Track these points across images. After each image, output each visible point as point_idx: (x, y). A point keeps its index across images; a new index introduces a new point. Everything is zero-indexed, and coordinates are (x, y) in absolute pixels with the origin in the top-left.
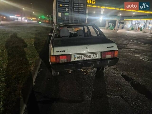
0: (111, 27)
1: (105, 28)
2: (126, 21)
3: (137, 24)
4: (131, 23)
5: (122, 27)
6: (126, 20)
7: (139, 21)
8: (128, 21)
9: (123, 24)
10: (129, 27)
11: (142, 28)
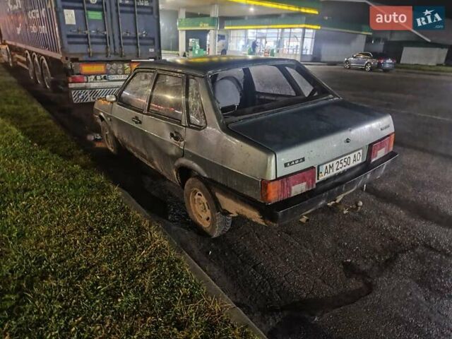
0: (197, 52)
1: (178, 54)
2: (232, 31)
3: (261, 41)
4: (245, 37)
5: (222, 49)
6: (230, 30)
7: (264, 31)
8: (236, 32)
9: (224, 41)
10: (240, 50)
11: (273, 50)
